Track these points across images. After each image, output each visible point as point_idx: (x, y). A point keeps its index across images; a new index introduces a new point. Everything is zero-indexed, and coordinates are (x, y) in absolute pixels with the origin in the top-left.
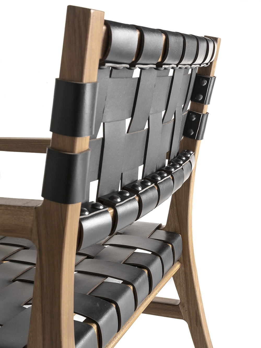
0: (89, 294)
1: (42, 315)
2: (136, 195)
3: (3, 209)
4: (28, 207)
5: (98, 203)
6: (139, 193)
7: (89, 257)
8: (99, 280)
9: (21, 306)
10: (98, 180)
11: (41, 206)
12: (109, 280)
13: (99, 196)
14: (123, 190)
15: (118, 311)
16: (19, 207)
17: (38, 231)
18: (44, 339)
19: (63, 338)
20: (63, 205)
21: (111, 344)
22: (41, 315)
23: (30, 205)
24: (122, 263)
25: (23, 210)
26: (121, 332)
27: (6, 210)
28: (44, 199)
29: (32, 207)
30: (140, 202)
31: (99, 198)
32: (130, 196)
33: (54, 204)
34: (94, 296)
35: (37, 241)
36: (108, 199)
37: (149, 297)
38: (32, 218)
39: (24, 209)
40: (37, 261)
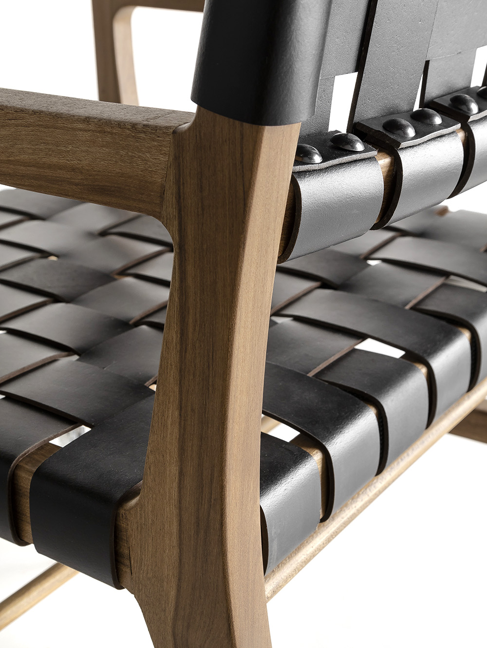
0: (314, 376)
1: (180, 415)
2: (459, 125)
3: (93, 131)
4: (156, 128)
5: (350, 134)
6: (469, 121)
7: (325, 284)
8: (343, 344)
9: (146, 386)
10: (357, 73)
11: (190, 128)
12: (370, 346)
13: (356, 119)
14: (426, 109)
15: (383, 425)
16: (134, 126)
17: (179, 197)
18: (181, 473)
19: (228, 477)
20: (247, 126)
21: (358, 503)
22: (177, 413)
23: (161, 122)
24: (408, 307)
25: (142, 135)
26: (388, 474)
27: (100, 132)
28: (199, 110)
29: (167, 128)
30: (469, 145)
31: (356, 124)
32: (444, 125)
33: (223, 124)
34: (327, 382)
35: (176, 223)
36: (381, 130)
37: (469, 398)
38: (163, 159)
39: (144, 132)
40: (173, 277)
